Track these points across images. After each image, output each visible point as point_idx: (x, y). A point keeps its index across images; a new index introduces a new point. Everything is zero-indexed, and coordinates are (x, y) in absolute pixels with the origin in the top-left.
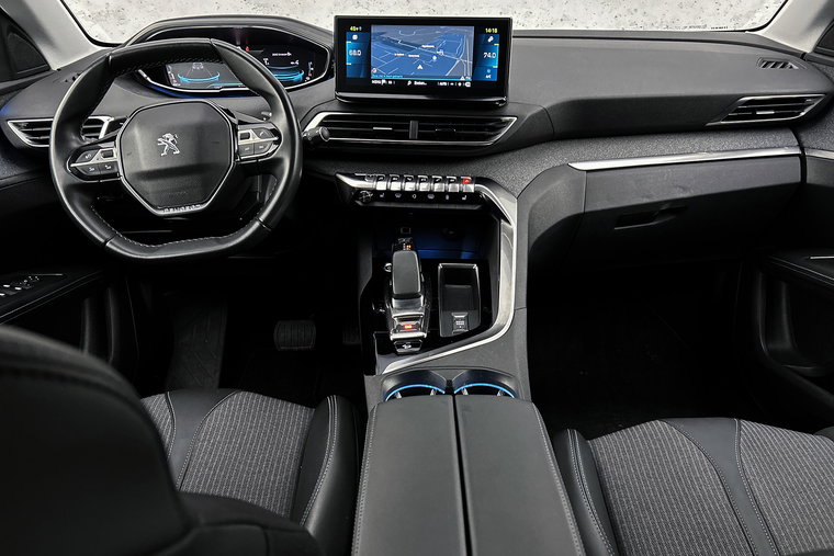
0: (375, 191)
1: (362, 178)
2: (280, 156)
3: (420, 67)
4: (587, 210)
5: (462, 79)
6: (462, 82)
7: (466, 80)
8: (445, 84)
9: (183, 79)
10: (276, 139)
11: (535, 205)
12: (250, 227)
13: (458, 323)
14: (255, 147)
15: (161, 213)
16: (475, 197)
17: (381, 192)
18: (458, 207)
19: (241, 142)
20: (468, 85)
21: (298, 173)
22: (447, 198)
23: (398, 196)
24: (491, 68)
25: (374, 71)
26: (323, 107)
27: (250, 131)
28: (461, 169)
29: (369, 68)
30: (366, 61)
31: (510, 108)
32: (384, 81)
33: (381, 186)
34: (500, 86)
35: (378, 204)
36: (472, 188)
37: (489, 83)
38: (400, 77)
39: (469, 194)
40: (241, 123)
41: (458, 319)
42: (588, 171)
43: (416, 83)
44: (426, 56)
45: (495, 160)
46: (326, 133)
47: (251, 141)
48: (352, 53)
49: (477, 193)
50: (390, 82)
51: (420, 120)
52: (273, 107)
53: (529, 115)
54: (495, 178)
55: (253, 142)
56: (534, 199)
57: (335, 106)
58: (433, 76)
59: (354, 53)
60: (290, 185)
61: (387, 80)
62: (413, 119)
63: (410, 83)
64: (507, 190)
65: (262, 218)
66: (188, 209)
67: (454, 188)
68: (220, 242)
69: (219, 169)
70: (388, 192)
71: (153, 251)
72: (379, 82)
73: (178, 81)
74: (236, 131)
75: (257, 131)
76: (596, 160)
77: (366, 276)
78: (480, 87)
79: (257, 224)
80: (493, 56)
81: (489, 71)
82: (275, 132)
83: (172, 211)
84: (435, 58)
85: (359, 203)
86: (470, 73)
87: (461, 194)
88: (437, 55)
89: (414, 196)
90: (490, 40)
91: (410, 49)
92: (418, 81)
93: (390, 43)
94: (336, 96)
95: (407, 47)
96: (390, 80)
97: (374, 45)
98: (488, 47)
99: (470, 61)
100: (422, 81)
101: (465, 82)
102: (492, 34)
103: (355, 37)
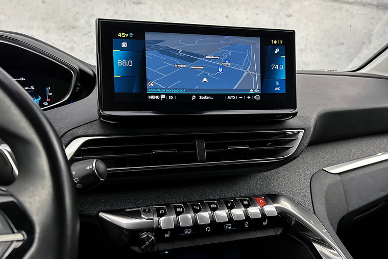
0: (158, 231)
3: (205, 80)
5: (251, 92)
6: (251, 95)
8: (233, 97)
20: (257, 98)
22: (247, 225)
24: (280, 80)
25: (151, 84)
26: (80, 131)
29: (143, 81)
30: (139, 71)
32: (163, 96)
34: (289, 99)
37: (278, 95)
38: (183, 91)
43: (201, 98)
44: (211, 68)
48: (120, 62)
50: (171, 97)
51: (207, 138)
57: (96, 128)
58: (220, 87)
59: (124, 63)
61: (167, 95)
63: (194, 97)
70: (178, 230)
72: (157, 97)
78: (269, 99)
80: (280, 68)
81: (277, 83)
84: (221, 70)
85: (136, 249)
86: (258, 86)
88: (222, 67)
89: (208, 229)
90: (276, 52)
91: (192, 60)
92: (203, 95)
93: (168, 52)
94: (100, 115)
95: (189, 58)
96: (171, 95)
97: (149, 55)
98: (275, 59)
99: (257, 74)
100: (207, 95)
101: (254, 95)
102: (277, 45)
103: (124, 45)
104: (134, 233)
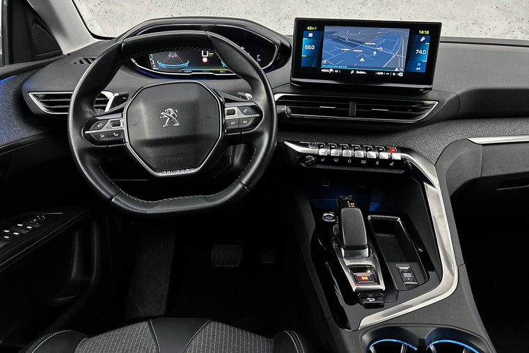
0: (317, 156)
1: (306, 146)
2: (261, 130)
3: (362, 60)
4: (484, 175)
5: (397, 70)
6: (396, 72)
7: (400, 70)
8: (382, 73)
9: (160, 64)
10: (258, 115)
11: (448, 171)
12: (234, 188)
13: (406, 275)
14: (239, 121)
15: (160, 174)
16: (401, 164)
17: (322, 157)
18: (386, 171)
19: (227, 117)
20: (401, 75)
21: (274, 144)
22: (377, 163)
23: (336, 161)
24: (421, 62)
25: (324, 62)
27: (236, 109)
28: (385, 141)
29: (320, 59)
30: (318, 54)
31: (431, 94)
32: (331, 70)
33: (322, 152)
34: (427, 77)
35: (318, 166)
36: (397, 156)
37: (418, 73)
38: (345, 67)
39: (396, 161)
40: (228, 101)
41: (403, 271)
42: (483, 145)
43: (358, 72)
44: (368, 52)
46: (289, 110)
47: (236, 116)
48: (307, 47)
49: (403, 160)
50: (336, 71)
51: (358, 101)
52: (254, 90)
53: (448, 99)
54: (414, 148)
56: (446, 165)
57: (288, 89)
58: (372, 66)
59: (309, 47)
60: (269, 152)
61: (334, 69)
62: (353, 100)
63: (352, 72)
64: (424, 157)
65: (244, 181)
66: (183, 172)
67: (385, 156)
68: (208, 200)
69: (209, 139)
70: (328, 157)
71: (151, 206)
72: (327, 71)
73: (157, 66)
74: (223, 107)
75: (241, 108)
76: (488, 136)
77: (311, 226)
78: (410, 76)
79: (240, 186)
80: (423, 53)
81: (419, 64)
82: (256, 109)
83: (169, 174)
84: (375, 53)
85: (303, 165)
86: (403, 65)
87: (390, 160)
88: (377, 51)
89: (350, 161)
90: (422, 40)
91: (355, 46)
92: (359, 71)
93: (339, 40)
94: (291, 81)
95: (352, 44)
96: (337, 69)
97: (326, 42)
98: (420, 45)
99: (404, 57)
100: (363, 71)
101: (399, 72)
102: (424, 35)
103: (311, 35)
104: (303, 155)
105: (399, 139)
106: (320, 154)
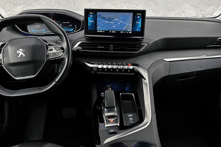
0: (98, 68)
1: (93, 64)
2: (64, 57)
3: (114, 26)
4: (170, 74)
5: (129, 30)
6: (128, 32)
8: (123, 32)
9: (32, 30)
10: (62, 51)
11: (153, 73)
12: (52, 84)
13: (130, 119)
14: (54, 54)
15: (17, 78)
17: (100, 68)
18: (127, 74)
19: (49, 52)
20: (130, 32)
21: (71, 62)
22: (123, 70)
23: (106, 70)
25: (98, 27)
26: (80, 40)
27: (53, 48)
28: (127, 61)
29: (96, 26)
30: (95, 24)
31: (144, 41)
32: (101, 31)
33: (100, 66)
34: (142, 33)
35: (99, 73)
36: (131, 67)
37: (138, 32)
38: (107, 30)
39: (131, 70)
40: (50, 45)
41: (130, 117)
42: (169, 61)
43: (112, 32)
44: (116, 23)
45: (138, 58)
46: (81, 49)
48: (90, 21)
49: (133, 69)
50: (103, 32)
51: (114, 44)
52: (62, 39)
53: (151, 43)
54: (139, 64)
55: (54, 52)
56: (153, 71)
58: (118, 29)
59: (91, 21)
60: (68, 68)
61: (102, 31)
62: (111, 44)
63: (110, 32)
64: (143, 68)
65: (56, 80)
66: (28, 77)
67: (126, 67)
68: (40, 89)
69: (39, 62)
70: (102, 69)
71: (14, 93)
72: (99, 31)
73: (31, 31)
74: (47, 48)
75: (55, 48)
76: (172, 58)
78: (134, 33)
79: (54, 83)
80: (139, 23)
81: (138, 28)
82: (62, 48)
83: (22, 78)
84: (119, 23)
85: (92, 72)
86: (131, 29)
87: (128, 69)
88: (120, 22)
89: (111, 70)
90: (138, 17)
91: (110, 20)
92: (113, 31)
93: (104, 18)
94: (85, 36)
95: (109, 20)
97: (98, 19)
98: (138, 20)
99: (131, 25)
100: (114, 31)
101: (129, 31)
102: (139, 15)
103: (91, 16)
104: (92, 68)
105: (133, 60)
106: (99, 67)
